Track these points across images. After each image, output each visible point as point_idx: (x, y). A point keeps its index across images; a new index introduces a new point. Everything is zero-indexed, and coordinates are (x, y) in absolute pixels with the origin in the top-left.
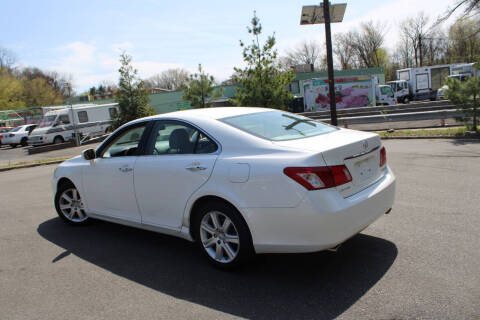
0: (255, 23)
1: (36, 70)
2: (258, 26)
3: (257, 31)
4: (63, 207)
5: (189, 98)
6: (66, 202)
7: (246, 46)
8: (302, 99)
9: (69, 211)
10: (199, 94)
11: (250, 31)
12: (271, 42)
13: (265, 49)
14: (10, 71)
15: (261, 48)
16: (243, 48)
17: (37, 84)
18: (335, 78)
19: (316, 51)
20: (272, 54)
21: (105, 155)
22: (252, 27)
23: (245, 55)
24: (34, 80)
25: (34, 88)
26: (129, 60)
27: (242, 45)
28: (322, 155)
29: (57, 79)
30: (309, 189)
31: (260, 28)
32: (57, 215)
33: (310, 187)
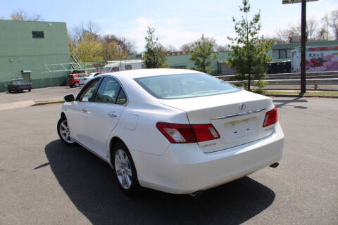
0: (245, 4)
1: (113, 36)
2: (247, 6)
3: (246, 10)
4: (62, 132)
5: (193, 59)
6: (64, 129)
7: (237, 21)
8: (290, 62)
9: (65, 134)
10: (201, 56)
11: (241, 10)
12: (257, 19)
13: (252, 24)
14: (96, 36)
15: (249, 23)
16: (234, 23)
17: (112, 45)
18: (307, 47)
19: (314, 25)
20: (257, 27)
21: (83, 100)
22: (243, 7)
23: (236, 28)
24: (111, 43)
25: (110, 48)
26: (153, 31)
27: (234, 20)
28: (187, 115)
29: (126, 43)
30: (171, 142)
31: (249, 8)
32: (58, 138)
33: (172, 141)
